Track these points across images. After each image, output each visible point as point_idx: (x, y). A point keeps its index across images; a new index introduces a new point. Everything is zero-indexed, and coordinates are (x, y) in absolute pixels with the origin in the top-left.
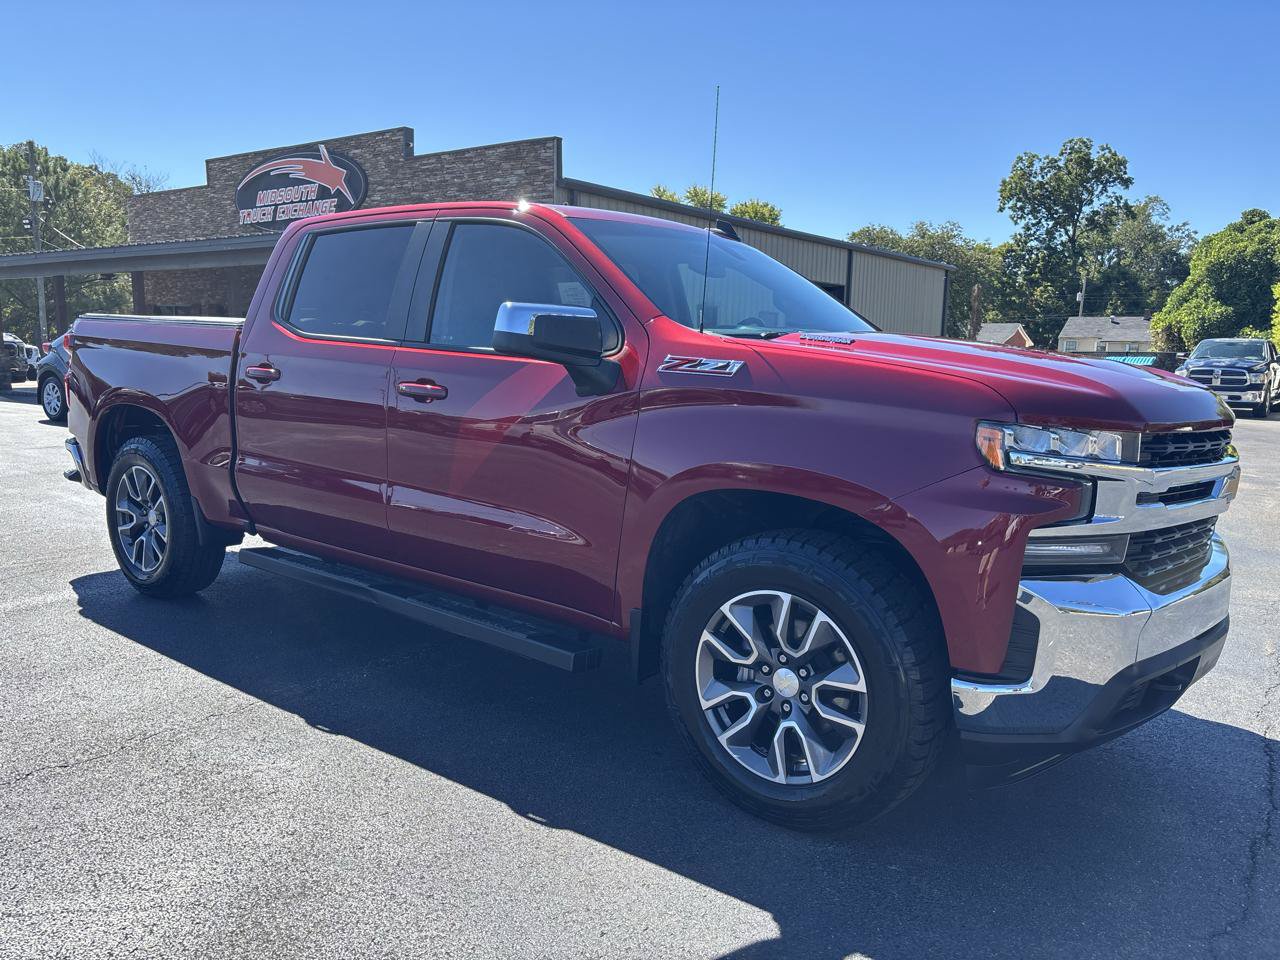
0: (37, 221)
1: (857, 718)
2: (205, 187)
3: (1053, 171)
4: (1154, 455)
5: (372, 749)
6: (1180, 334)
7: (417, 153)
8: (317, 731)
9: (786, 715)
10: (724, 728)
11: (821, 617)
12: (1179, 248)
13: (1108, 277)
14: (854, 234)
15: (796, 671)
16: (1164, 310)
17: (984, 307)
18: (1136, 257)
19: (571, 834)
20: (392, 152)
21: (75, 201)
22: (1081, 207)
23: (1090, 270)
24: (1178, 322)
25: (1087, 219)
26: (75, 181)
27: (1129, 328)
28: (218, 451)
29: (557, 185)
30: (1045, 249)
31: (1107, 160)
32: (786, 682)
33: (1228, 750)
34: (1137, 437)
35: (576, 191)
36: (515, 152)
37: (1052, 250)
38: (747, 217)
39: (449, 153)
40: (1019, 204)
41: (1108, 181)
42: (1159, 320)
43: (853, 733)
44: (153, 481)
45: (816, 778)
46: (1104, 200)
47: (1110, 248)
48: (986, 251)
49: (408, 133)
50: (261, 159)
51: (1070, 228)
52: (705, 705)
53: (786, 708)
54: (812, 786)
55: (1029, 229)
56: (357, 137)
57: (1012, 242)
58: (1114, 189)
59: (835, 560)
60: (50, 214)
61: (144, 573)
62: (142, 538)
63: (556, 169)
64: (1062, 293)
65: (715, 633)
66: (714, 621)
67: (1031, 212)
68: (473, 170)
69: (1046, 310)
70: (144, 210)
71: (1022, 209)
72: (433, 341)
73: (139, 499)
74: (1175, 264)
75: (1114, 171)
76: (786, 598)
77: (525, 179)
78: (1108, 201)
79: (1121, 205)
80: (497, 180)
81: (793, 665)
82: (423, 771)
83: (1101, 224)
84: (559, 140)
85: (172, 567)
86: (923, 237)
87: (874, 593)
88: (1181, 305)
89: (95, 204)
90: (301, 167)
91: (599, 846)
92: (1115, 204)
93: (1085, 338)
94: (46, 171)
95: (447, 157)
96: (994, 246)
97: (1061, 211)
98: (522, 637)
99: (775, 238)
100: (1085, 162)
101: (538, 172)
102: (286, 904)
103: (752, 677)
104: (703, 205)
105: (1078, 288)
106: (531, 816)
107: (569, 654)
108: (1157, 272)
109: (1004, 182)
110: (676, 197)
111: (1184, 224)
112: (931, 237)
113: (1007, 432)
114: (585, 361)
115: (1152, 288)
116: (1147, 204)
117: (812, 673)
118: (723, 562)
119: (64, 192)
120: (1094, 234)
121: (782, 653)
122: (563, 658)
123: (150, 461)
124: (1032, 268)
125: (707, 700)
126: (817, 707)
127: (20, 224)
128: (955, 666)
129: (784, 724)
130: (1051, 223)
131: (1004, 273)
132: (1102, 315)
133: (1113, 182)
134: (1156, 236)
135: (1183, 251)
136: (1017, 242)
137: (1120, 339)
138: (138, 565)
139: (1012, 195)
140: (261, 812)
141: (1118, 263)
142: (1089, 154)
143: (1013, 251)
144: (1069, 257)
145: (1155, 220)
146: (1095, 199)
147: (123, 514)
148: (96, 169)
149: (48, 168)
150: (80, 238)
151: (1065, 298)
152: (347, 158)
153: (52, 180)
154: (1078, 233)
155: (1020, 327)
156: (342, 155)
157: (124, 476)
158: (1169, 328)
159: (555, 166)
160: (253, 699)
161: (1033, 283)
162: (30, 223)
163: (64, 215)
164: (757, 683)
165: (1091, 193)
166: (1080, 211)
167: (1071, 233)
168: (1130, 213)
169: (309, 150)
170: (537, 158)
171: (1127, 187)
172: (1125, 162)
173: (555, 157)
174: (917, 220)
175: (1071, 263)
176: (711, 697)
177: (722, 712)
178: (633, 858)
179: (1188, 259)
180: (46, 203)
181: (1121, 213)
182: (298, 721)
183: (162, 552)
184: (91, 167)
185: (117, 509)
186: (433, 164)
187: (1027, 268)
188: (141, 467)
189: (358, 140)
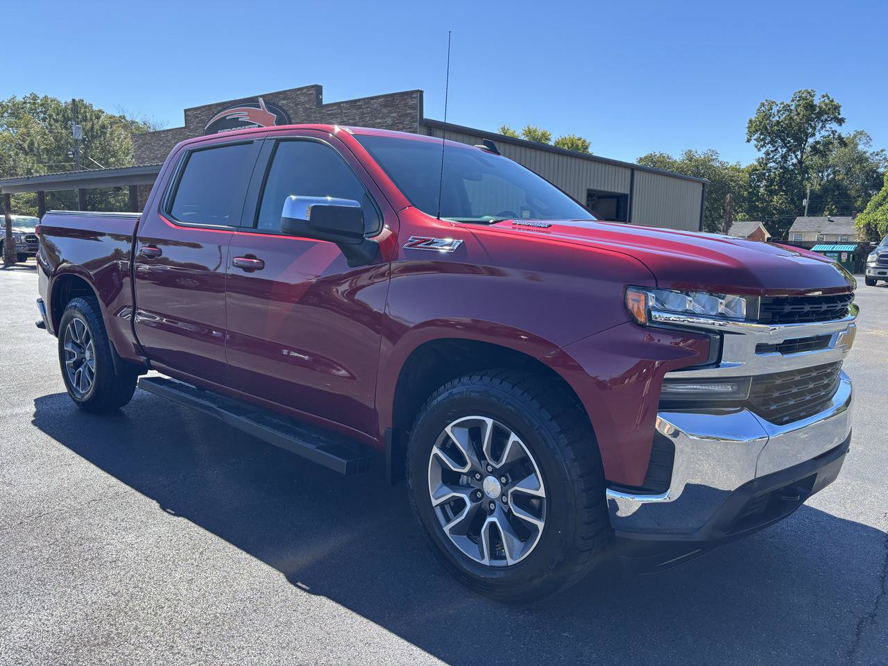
0: (77, 152)
1: (539, 517)
2: (183, 128)
3: (787, 113)
4: (774, 315)
5: (200, 528)
6: (876, 229)
7: (325, 102)
8: (165, 513)
9: (491, 512)
10: (448, 520)
11: (514, 438)
12: (878, 167)
13: (827, 189)
14: (641, 159)
15: (499, 478)
16: (865, 211)
17: (735, 210)
18: (847, 174)
19: (324, 599)
20: (308, 102)
21: (105, 139)
22: (807, 138)
23: (814, 183)
24: (875, 221)
25: (811, 147)
26: (104, 126)
27: (841, 224)
28: (125, 307)
29: (420, 124)
30: (781, 168)
31: (826, 105)
32: (492, 486)
33: (855, 544)
34: (757, 299)
35: (432, 127)
36: (391, 100)
37: (786, 170)
38: (566, 148)
39: (346, 102)
40: (762, 137)
41: (826, 120)
42: (862, 219)
43: (536, 528)
44: (86, 328)
45: (511, 562)
46: (824, 133)
47: (828, 167)
48: (738, 171)
49: (318, 89)
50: (220, 108)
51: (799, 153)
52: (435, 502)
53: (492, 507)
54: (507, 568)
55: (768, 154)
56: (285, 92)
57: (756, 163)
58: (831, 125)
59: (523, 393)
60: (87, 147)
61: (81, 394)
62: (81, 369)
63: (418, 113)
64: (792, 199)
65: (442, 448)
66: (440, 439)
67: (770, 142)
68: (363, 114)
69: (781, 212)
70: (144, 145)
71: (764, 140)
72: (259, 227)
73: (78, 342)
74: (876, 179)
75: (832, 113)
76: (489, 422)
77: (398, 119)
78: (827, 134)
79: (836, 137)
80: (379, 120)
81: (497, 474)
82: (231, 546)
83: (821, 150)
84: (421, 92)
85: (97, 390)
86: (691, 161)
87: (551, 420)
88: (877, 208)
89: (118, 141)
90: (247, 113)
91: (342, 610)
92: (832, 137)
93: (808, 232)
94: (85, 119)
95: (344, 105)
96: (743, 166)
97: (792, 141)
98: (313, 447)
99: (585, 162)
100: (810, 107)
101: (407, 115)
102: (90, 651)
103: (470, 482)
104: (533, 138)
105: (804, 196)
106: (299, 584)
107: (344, 461)
108: (863, 184)
109: (751, 121)
110: (516, 134)
111: (882, 151)
112: (696, 161)
113: (650, 294)
114: (351, 240)
115: (859, 196)
116: (855, 136)
117: (510, 481)
118: (445, 395)
119: (97, 133)
120: (816, 158)
121: (488, 464)
122: (339, 464)
123: (84, 315)
124: (771, 182)
125: (436, 499)
126: (511, 507)
127: (67, 155)
128: (609, 479)
129: (489, 519)
130: (785, 150)
131: (750, 186)
132: (822, 216)
133: (830, 120)
134: (861, 159)
135: (881, 170)
136: (760, 164)
137: (835, 233)
138: (77, 388)
139: (757, 130)
140: (99, 577)
141: (834, 179)
142: (812, 101)
143: (757, 170)
144: (798, 174)
145: (861, 147)
146: (817, 134)
147: (70, 352)
148: (124, 118)
149: (86, 117)
150: (107, 164)
151: (794, 204)
152: (277, 106)
153: (89, 125)
154: (804, 157)
155: (761, 224)
156: (274, 104)
157: (69, 326)
158: (869, 224)
159: (418, 111)
160: (128, 488)
161: (772, 193)
162: (73, 154)
163: (97, 148)
164: (472, 487)
165: (814, 128)
166: (806, 141)
167: (799, 157)
168: (842, 142)
169: (252, 101)
170: (406, 105)
171: (841, 125)
172: (839, 107)
173: (418, 104)
174: (686, 149)
175: (800, 178)
176: (439, 495)
177: (448, 508)
178: (365, 620)
179: (883, 174)
180: (84, 140)
181: (836, 142)
182: (155, 504)
183: (92, 379)
184: (120, 117)
185: (65, 348)
186: (335, 110)
187: (768, 182)
188: (79, 317)
189: (284, 94)
